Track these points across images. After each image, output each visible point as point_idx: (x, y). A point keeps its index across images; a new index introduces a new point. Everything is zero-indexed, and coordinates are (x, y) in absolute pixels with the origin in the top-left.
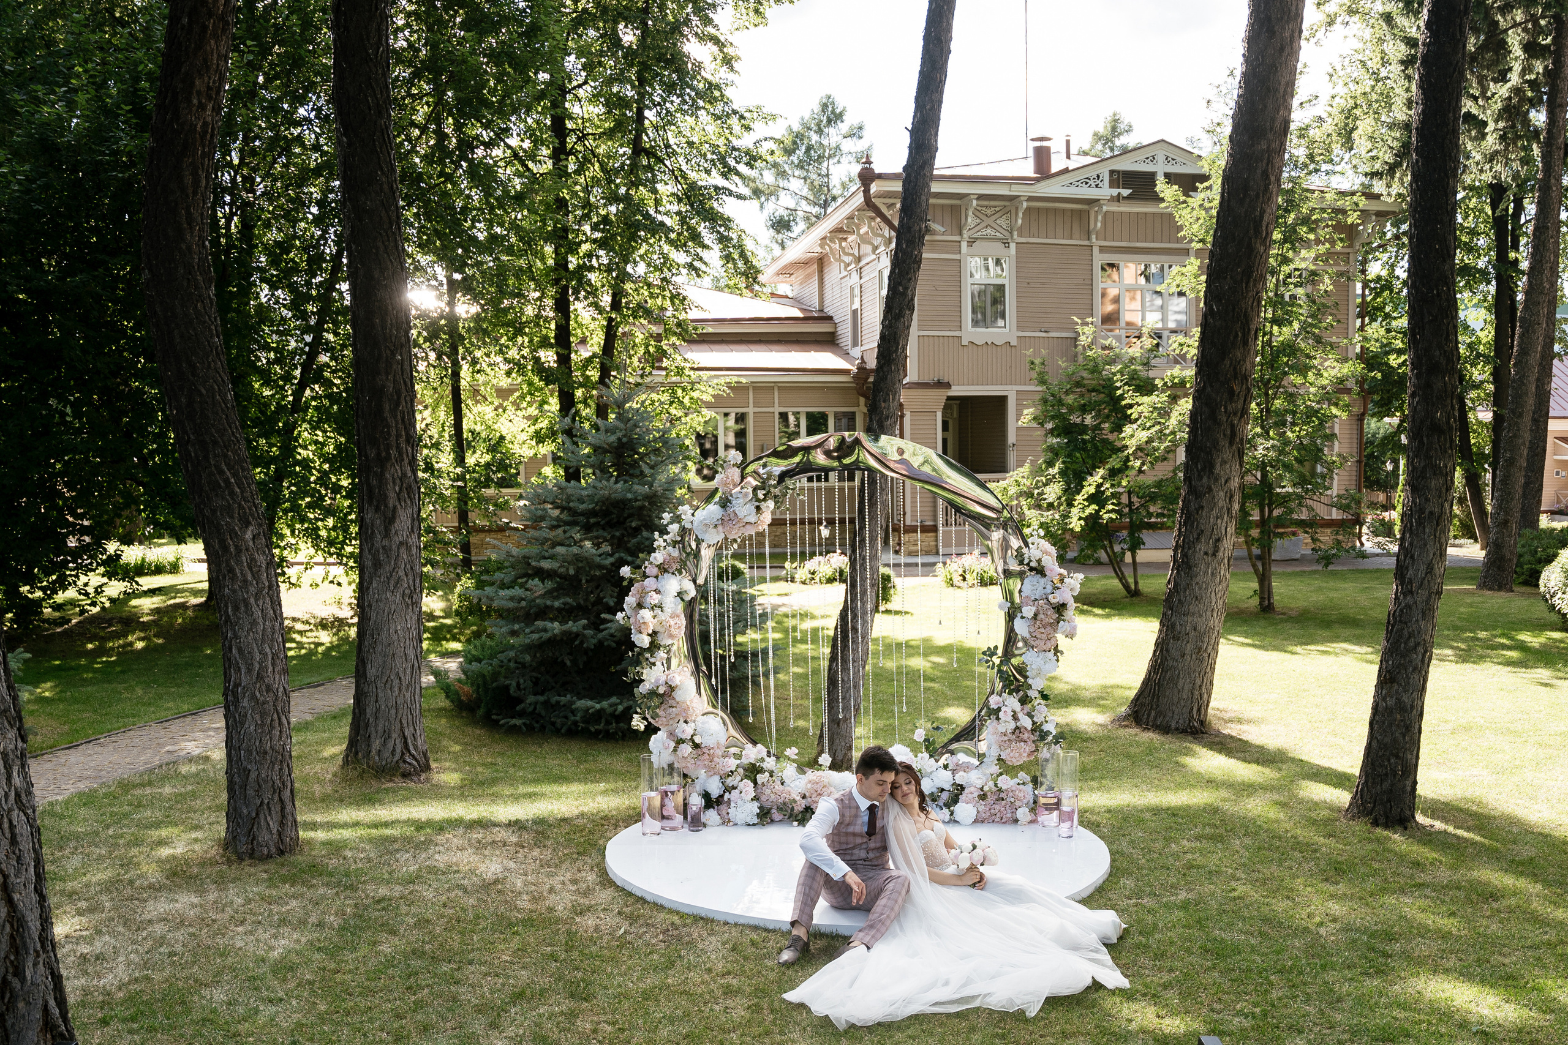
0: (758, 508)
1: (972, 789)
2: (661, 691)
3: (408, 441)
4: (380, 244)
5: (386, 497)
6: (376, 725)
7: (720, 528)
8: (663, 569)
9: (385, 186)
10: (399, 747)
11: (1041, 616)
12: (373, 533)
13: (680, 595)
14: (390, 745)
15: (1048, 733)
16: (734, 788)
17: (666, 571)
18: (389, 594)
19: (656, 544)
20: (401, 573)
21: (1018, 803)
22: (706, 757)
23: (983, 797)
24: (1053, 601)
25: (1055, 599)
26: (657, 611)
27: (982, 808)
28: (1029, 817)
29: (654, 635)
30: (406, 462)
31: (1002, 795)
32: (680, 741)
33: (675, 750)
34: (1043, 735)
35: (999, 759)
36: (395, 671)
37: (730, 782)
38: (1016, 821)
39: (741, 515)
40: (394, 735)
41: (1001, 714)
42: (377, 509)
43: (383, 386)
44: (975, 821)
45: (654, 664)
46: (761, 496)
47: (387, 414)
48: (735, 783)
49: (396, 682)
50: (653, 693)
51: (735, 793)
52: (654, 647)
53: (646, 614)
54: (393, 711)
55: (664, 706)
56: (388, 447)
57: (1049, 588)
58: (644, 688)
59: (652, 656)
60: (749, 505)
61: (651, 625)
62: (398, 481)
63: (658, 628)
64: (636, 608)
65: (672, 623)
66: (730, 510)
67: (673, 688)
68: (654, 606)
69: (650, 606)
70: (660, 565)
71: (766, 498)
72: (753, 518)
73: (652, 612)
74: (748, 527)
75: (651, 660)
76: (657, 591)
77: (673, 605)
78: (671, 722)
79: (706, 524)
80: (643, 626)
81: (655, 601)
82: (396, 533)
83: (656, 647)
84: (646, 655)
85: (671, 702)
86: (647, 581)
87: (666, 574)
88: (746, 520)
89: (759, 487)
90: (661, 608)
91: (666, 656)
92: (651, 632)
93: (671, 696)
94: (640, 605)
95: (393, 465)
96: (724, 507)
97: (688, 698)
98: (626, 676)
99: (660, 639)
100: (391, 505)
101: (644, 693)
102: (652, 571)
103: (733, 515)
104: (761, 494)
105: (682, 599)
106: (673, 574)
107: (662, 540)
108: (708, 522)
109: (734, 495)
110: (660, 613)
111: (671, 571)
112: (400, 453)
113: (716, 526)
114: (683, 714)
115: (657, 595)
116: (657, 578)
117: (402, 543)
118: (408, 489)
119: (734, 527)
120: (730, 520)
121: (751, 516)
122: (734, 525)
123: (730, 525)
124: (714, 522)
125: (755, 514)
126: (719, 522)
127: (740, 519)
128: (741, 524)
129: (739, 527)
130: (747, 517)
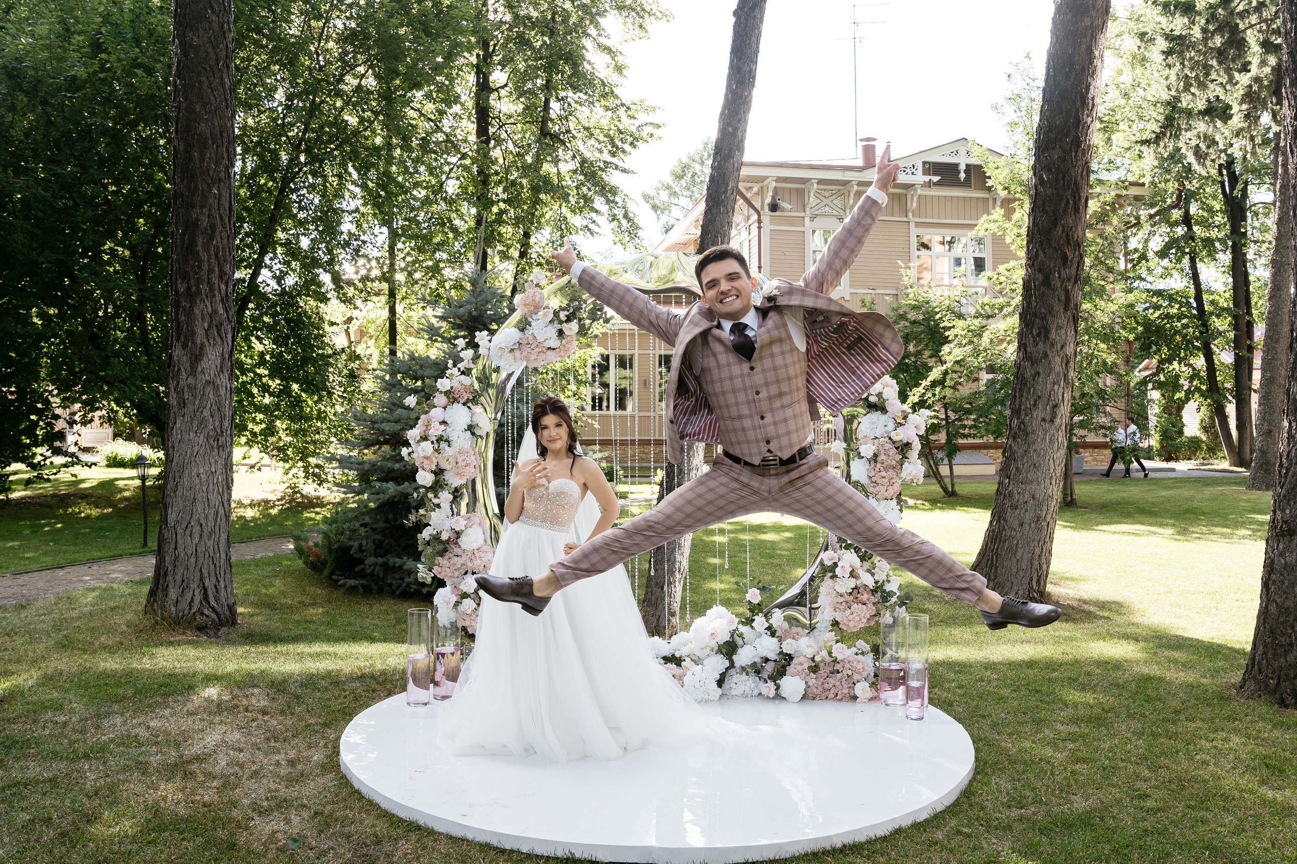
0: (561, 333)
1: (802, 659)
2: (444, 537)
3: (221, 277)
4: (204, 79)
5: (194, 333)
6: (174, 574)
7: (517, 353)
8: (452, 397)
9: (215, 26)
10: (198, 598)
11: (882, 457)
12: (179, 369)
13: (471, 428)
14: (188, 596)
15: (891, 594)
17: (455, 400)
18: (192, 435)
19: (448, 372)
20: (206, 413)
21: (856, 677)
23: (814, 669)
24: (895, 438)
25: (900, 435)
26: (443, 445)
27: (812, 682)
28: (870, 693)
29: (439, 472)
30: (218, 298)
31: (838, 667)
32: (465, 596)
33: (459, 606)
34: (887, 596)
35: (835, 624)
36: (195, 517)
38: (854, 698)
39: (540, 338)
40: (193, 586)
41: (838, 571)
42: (185, 346)
43: (197, 220)
44: (804, 697)
45: (438, 506)
46: (564, 319)
47: (199, 248)
49: (197, 529)
50: (437, 538)
52: (437, 486)
53: (427, 447)
54: (193, 560)
55: (448, 555)
56: (199, 281)
57: (891, 425)
58: (426, 534)
59: (436, 496)
60: (550, 327)
61: (435, 461)
62: (207, 318)
63: (444, 465)
64: (419, 441)
65: (459, 460)
66: (528, 333)
67: (458, 534)
68: (440, 439)
69: (434, 439)
70: (447, 393)
71: (569, 319)
72: (554, 342)
73: (436, 446)
74: (550, 353)
75: (436, 501)
76: (444, 422)
77: (462, 439)
78: (456, 574)
79: (501, 348)
80: (425, 461)
81: (440, 433)
82: (203, 372)
83: (441, 486)
84: (430, 495)
85: (457, 551)
86: (434, 412)
87: (455, 404)
88: (547, 345)
89: (562, 309)
90: (448, 442)
91: (451, 497)
92: (434, 468)
93: (456, 543)
94: (425, 438)
95: (203, 300)
96: (522, 330)
97: (475, 546)
98: (408, 520)
99: (446, 478)
100: (199, 342)
101: (427, 539)
102: (440, 399)
103: (531, 338)
104: (563, 315)
105: (473, 434)
106: (464, 404)
107: (456, 369)
108: (503, 345)
109: (534, 317)
110: (447, 448)
111: (462, 401)
112: (211, 289)
113: (512, 350)
114: (470, 565)
115: (443, 427)
116: (445, 408)
117: (208, 382)
118: (219, 326)
119: (533, 352)
120: (528, 344)
121: (552, 340)
122: (533, 349)
123: (528, 349)
124: (510, 346)
125: (557, 338)
126: (516, 347)
127: (540, 342)
128: (540, 349)
129: (539, 352)
130: (547, 341)
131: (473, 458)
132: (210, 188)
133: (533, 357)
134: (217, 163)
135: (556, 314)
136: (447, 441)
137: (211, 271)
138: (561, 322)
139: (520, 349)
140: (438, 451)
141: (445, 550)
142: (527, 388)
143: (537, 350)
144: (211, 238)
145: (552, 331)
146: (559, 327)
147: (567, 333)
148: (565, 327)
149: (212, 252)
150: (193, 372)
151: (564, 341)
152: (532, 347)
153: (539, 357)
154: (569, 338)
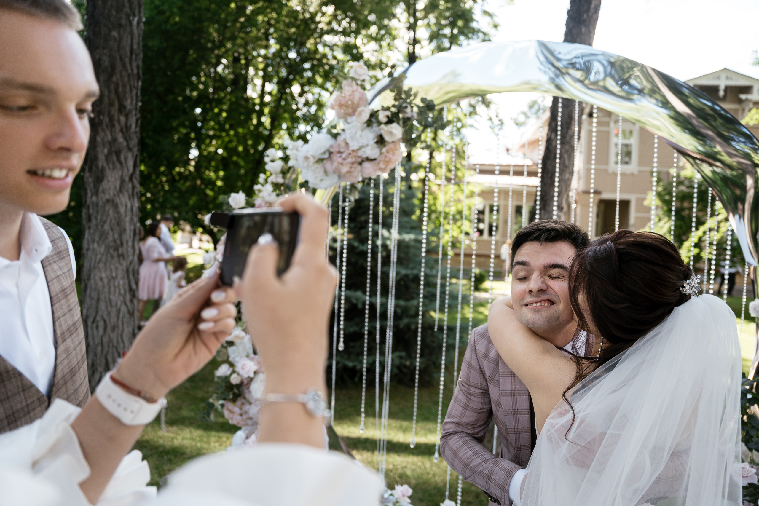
0: (381, 141)
7: (327, 164)
46: (384, 120)
55: (239, 401)
60: (366, 131)
62: (108, 146)
66: (340, 139)
71: (390, 121)
72: (372, 151)
74: (366, 165)
79: (306, 158)
82: (103, 192)
85: (248, 397)
88: (363, 154)
89: (383, 109)
95: (103, 130)
96: (335, 136)
100: (100, 165)
103: (343, 144)
104: (383, 116)
108: (310, 154)
109: (350, 120)
112: (111, 119)
113: (321, 160)
117: (108, 201)
118: (118, 153)
119: (344, 162)
120: (339, 152)
121: (369, 148)
122: (344, 159)
123: (340, 160)
124: (318, 155)
125: (375, 145)
126: (326, 156)
127: (353, 151)
128: (354, 160)
129: (353, 163)
130: (363, 149)
132: (110, 30)
133: (345, 169)
134: (119, 10)
135: (374, 114)
137: (111, 104)
138: (380, 125)
139: (330, 159)
141: (237, 396)
142: (344, 209)
143: (350, 160)
144: (111, 75)
145: (369, 137)
146: (378, 131)
147: (387, 138)
148: (386, 131)
149: (112, 87)
150: (96, 193)
151: (384, 150)
152: (344, 156)
153: (352, 170)
154: (391, 146)
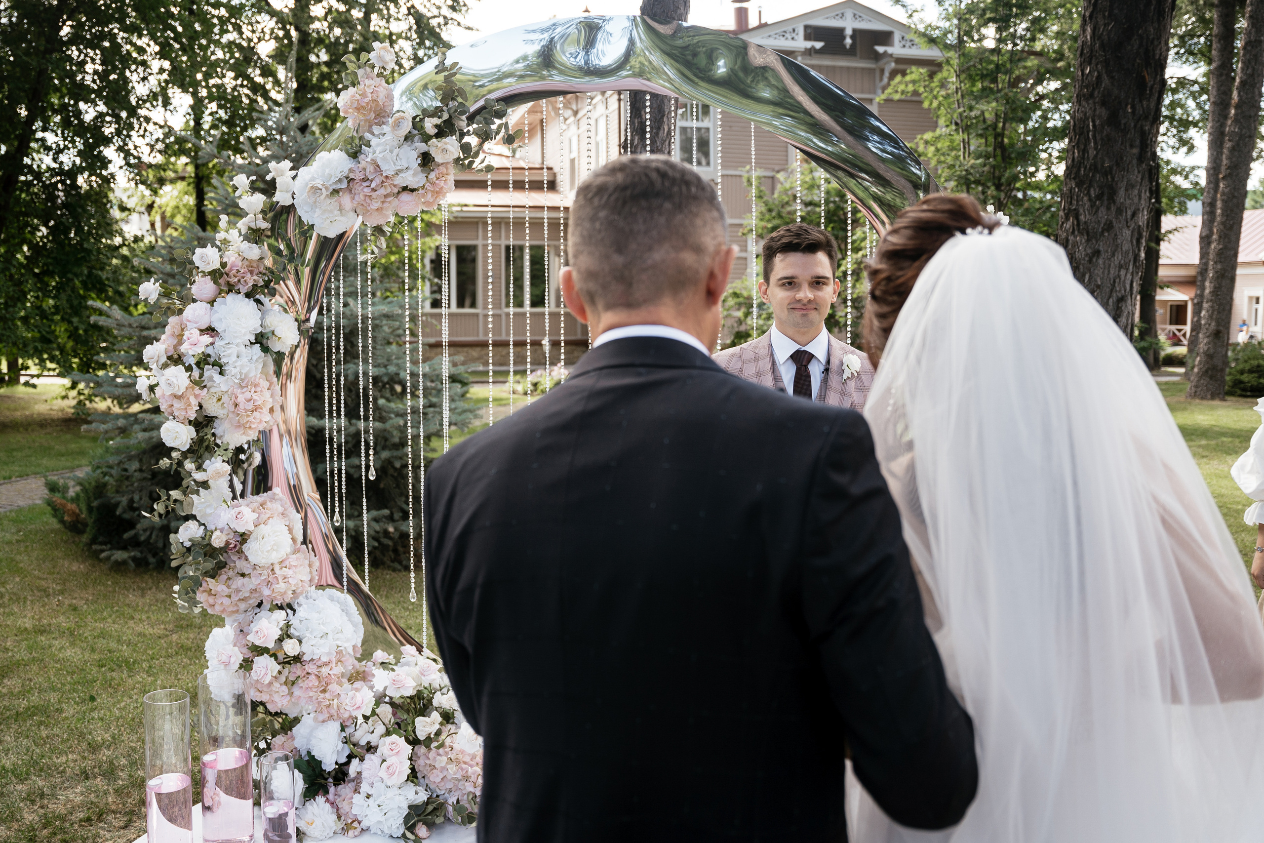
0: (426, 160)
2: (218, 541)
7: (346, 198)
8: (224, 282)
13: (261, 340)
16: (371, 748)
17: (231, 288)
19: (219, 236)
22: (313, 681)
26: (210, 372)
29: (203, 422)
32: (257, 649)
33: (247, 665)
37: (362, 736)
39: (388, 169)
45: (205, 485)
46: (432, 131)
48: (374, 739)
50: (202, 545)
51: (371, 760)
52: (202, 448)
53: (176, 376)
55: (225, 574)
58: (187, 533)
59: (199, 468)
60: (406, 147)
61: (194, 402)
63: (212, 409)
64: (165, 366)
65: (241, 399)
66: (365, 159)
67: (243, 538)
68: (204, 361)
69: (192, 361)
70: (215, 275)
71: (441, 133)
72: (413, 177)
73: (196, 373)
74: (405, 196)
75: (199, 476)
76: (210, 330)
77: (244, 360)
78: (243, 606)
79: (315, 190)
80: (177, 404)
81: (200, 350)
83: (208, 448)
84: (189, 465)
85: (240, 565)
86: (190, 311)
87: (231, 297)
88: (401, 181)
89: (427, 113)
90: (220, 367)
91: (228, 468)
92: (193, 416)
93: (240, 552)
94: (175, 359)
96: (355, 155)
97: (275, 557)
98: (152, 510)
99: (218, 431)
101: (188, 544)
102: (202, 287)
103: (370, 169)
104: (430, 125)
105: (265, 349)
106: (248, 295)
107: (234, 233)
108: (318, 183)
109: (376, 130)
110: (217, 377)
111: (244, 290)
113: (336, 192)
114: (266, 592)
115: (207, 339)
116: (212, 303)
119: (374, 194)
120: (365, 179)
121: (411, 172)
122: (374, 190)
123: (366, 190)
124: (331, 184)
125: (419, 169)
126: (344, 185)
127: (387, 177)
128: (389, 190)
129: (386, 196)
130: (401, 175)
131: (267, 394)
133: (375, 205)
135: (417, 124)
136: (216, 364)
138: (426, 138)
139: (349, 190)
140: (199, 383)
141: (221, 566)
143: (382, 191)
145: (410, 156)
146: (423, 147)
147: (439, 159)
148: (436, 147)
151: (432, 176)
152: (373, 185)
153: (386, 205)
154: (442, 169)
